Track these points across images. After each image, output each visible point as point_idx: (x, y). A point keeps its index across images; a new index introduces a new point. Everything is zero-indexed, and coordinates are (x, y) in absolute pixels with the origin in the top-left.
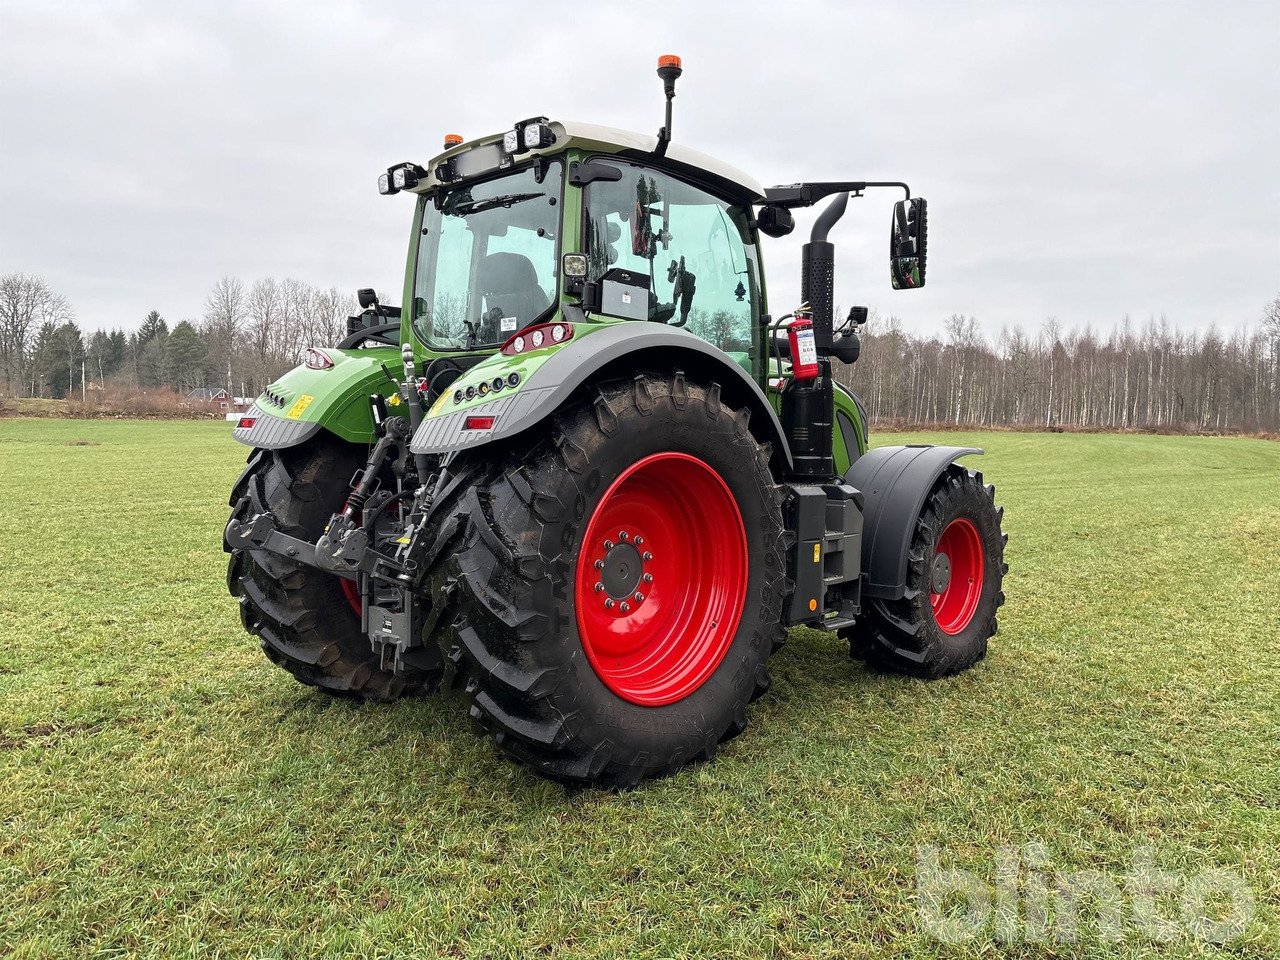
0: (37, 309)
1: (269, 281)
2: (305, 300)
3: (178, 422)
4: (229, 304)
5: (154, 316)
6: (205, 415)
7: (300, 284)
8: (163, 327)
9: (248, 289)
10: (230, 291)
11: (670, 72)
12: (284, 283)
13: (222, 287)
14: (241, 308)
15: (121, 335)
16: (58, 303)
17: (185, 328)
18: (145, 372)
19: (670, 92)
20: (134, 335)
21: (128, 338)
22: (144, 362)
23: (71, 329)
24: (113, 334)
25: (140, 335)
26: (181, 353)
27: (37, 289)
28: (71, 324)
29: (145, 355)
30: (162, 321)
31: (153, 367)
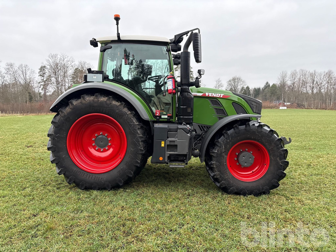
0: (239, 84)
1: (295, 70)
2: (305, 75)
3: (267, 109)
4: (283, 77)
5: (267, 83)
6: (274, 107)
7: (304, 70)
8: (269, 85)
9: (289, 73)
10: (284, 74)
11: (117, 19)
12: (300, 70)
13: (282, 74)
14: (287, 79)
15: (260, 88)
16: (243, 82)
17: (274, 85)
18: (264, 97)
19: (117, 24)
20: (262, 88)
21: (261, 89)
22: (264, 94)
23: (248, 88)
24: (258, 88)
25: (264, 88)
26: (273, 92)
27: (239, 79)
28: (248, 86)
29: (264, 93)
30: (269, 84)
31: (266, 96)
